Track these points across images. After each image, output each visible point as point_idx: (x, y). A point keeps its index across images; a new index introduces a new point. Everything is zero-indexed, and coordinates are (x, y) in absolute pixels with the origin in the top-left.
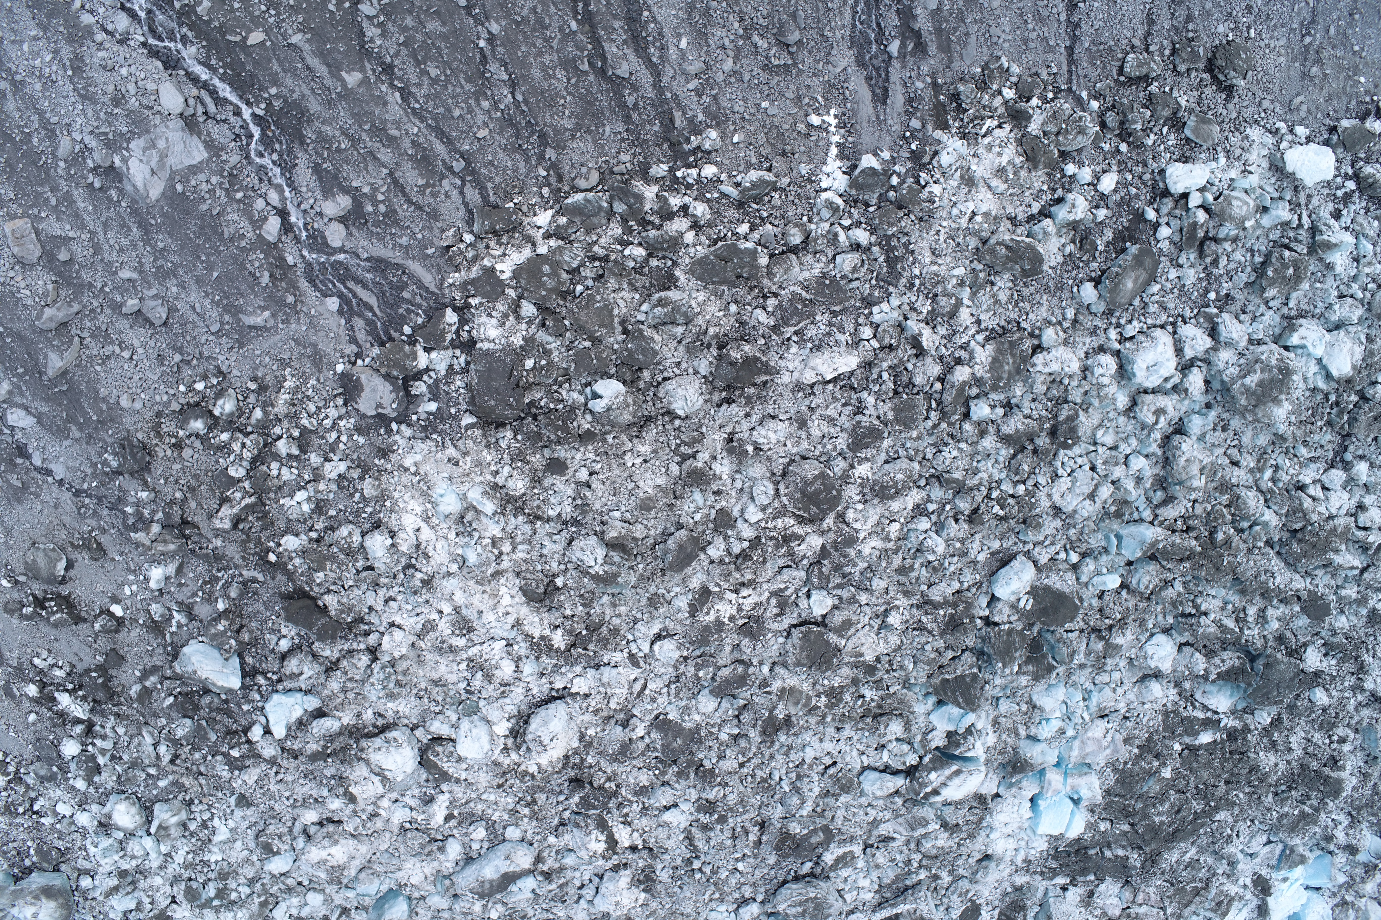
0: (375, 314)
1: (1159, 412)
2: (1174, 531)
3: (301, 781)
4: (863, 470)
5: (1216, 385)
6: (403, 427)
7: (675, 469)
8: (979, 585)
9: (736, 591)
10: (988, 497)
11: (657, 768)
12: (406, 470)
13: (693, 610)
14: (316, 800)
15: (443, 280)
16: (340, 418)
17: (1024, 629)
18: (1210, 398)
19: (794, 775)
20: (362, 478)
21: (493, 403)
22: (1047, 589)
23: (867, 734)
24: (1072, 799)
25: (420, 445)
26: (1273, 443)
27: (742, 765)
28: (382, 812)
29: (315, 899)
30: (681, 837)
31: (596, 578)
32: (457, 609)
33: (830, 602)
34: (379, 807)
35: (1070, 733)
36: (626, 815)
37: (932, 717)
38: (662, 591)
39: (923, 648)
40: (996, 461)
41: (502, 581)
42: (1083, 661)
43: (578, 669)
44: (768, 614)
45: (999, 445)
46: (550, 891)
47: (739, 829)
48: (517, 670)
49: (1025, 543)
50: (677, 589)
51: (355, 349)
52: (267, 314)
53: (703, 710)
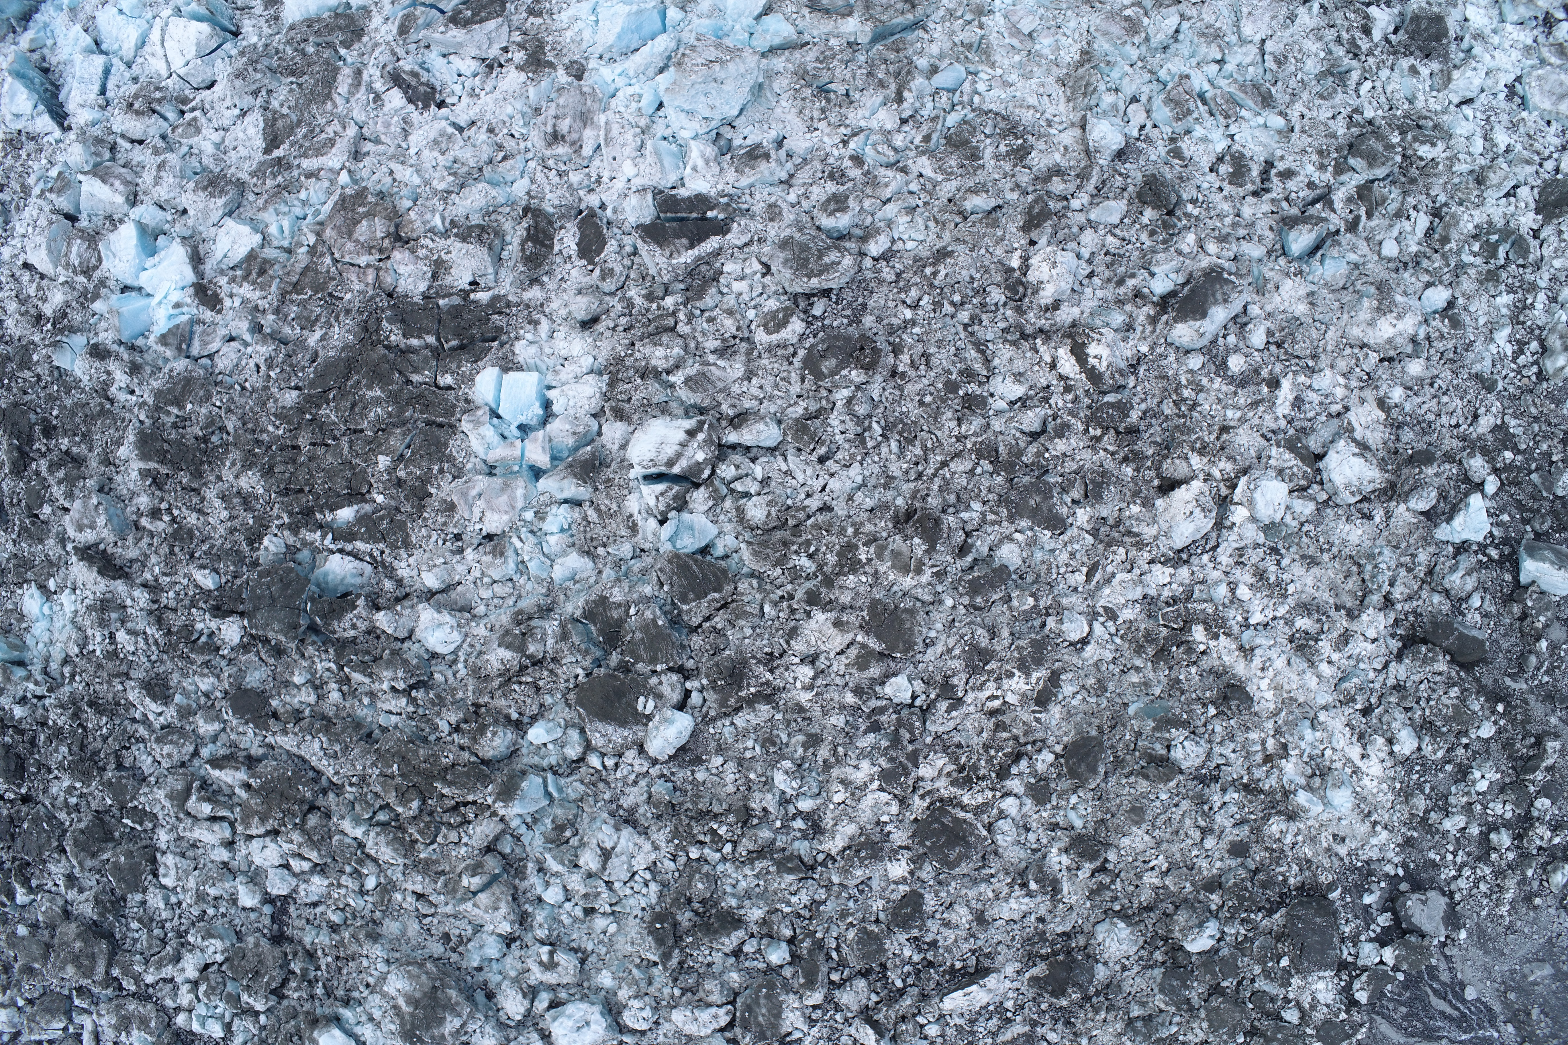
0: (1431, 986)
1: (550, 966)
2: (474, 803)
3: (1430, 417)
4: (898, 869)
5: (480, 996)
6: (1392, 873)
7: (1112, 856)
8: (707, 720)
9: (1005, 702)
10: (735, 844)
11: (1047, 460)
12: (1385, 827)
13: (1054, 679)
14: (1411, 389)
15: (1370, 1029)
16: (1455, 878)
17: (633, 664)
18: (480, 977)
19: (870, 444)
20: (1427, 812)
21: (1318, 920)
22: (623, 723)
23: (789, 502)
24: (499, 417)
25: (1375, 854)
26: (374, 922)
27: (944, 464)
28: (1342, 381)
29: (1390, 249)
30: (996, 362)
31: (1178, 723)
32: (1312, 664)
33: (888, 690)
34: (1346, 387)
35: (529, 515)
36: (1068, 389)
37: (713, 530)
38: (1093, 700)
39: (753, 628)
40: (734, 886)
41: (1272, 706)
42: (546, 624)
43: (1166, 593)
44: (964, 676)
45: (742, 912)
46: (1133, 276)
47: (922, 367)
48: (1233, 587)
49: (662, 776)
50: (1074, 702)
51: (1447, 951)
52: (1531, 979)
53: (1012, 546)
